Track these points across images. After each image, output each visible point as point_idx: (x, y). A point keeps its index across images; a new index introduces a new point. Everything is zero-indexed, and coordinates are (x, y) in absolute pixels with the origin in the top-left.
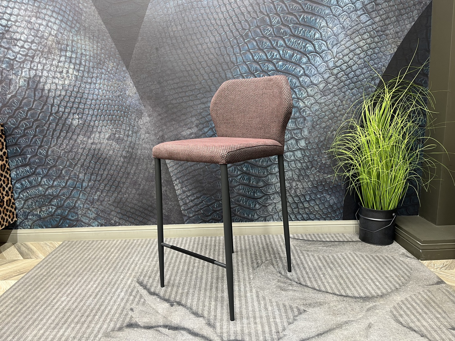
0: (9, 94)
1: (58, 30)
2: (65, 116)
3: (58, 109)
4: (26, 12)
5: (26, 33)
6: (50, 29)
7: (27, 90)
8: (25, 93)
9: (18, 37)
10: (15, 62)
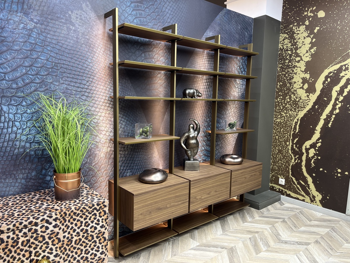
0: (94, 163)
1: (125, 125)
2: (123, 172)
3: (120, 168)
4: (109, 115)
5: (108, 127)
6: (121, 124)
7: (104, 159)
8: (104, 161)
9: (103, 129)
10: (100, 144)
